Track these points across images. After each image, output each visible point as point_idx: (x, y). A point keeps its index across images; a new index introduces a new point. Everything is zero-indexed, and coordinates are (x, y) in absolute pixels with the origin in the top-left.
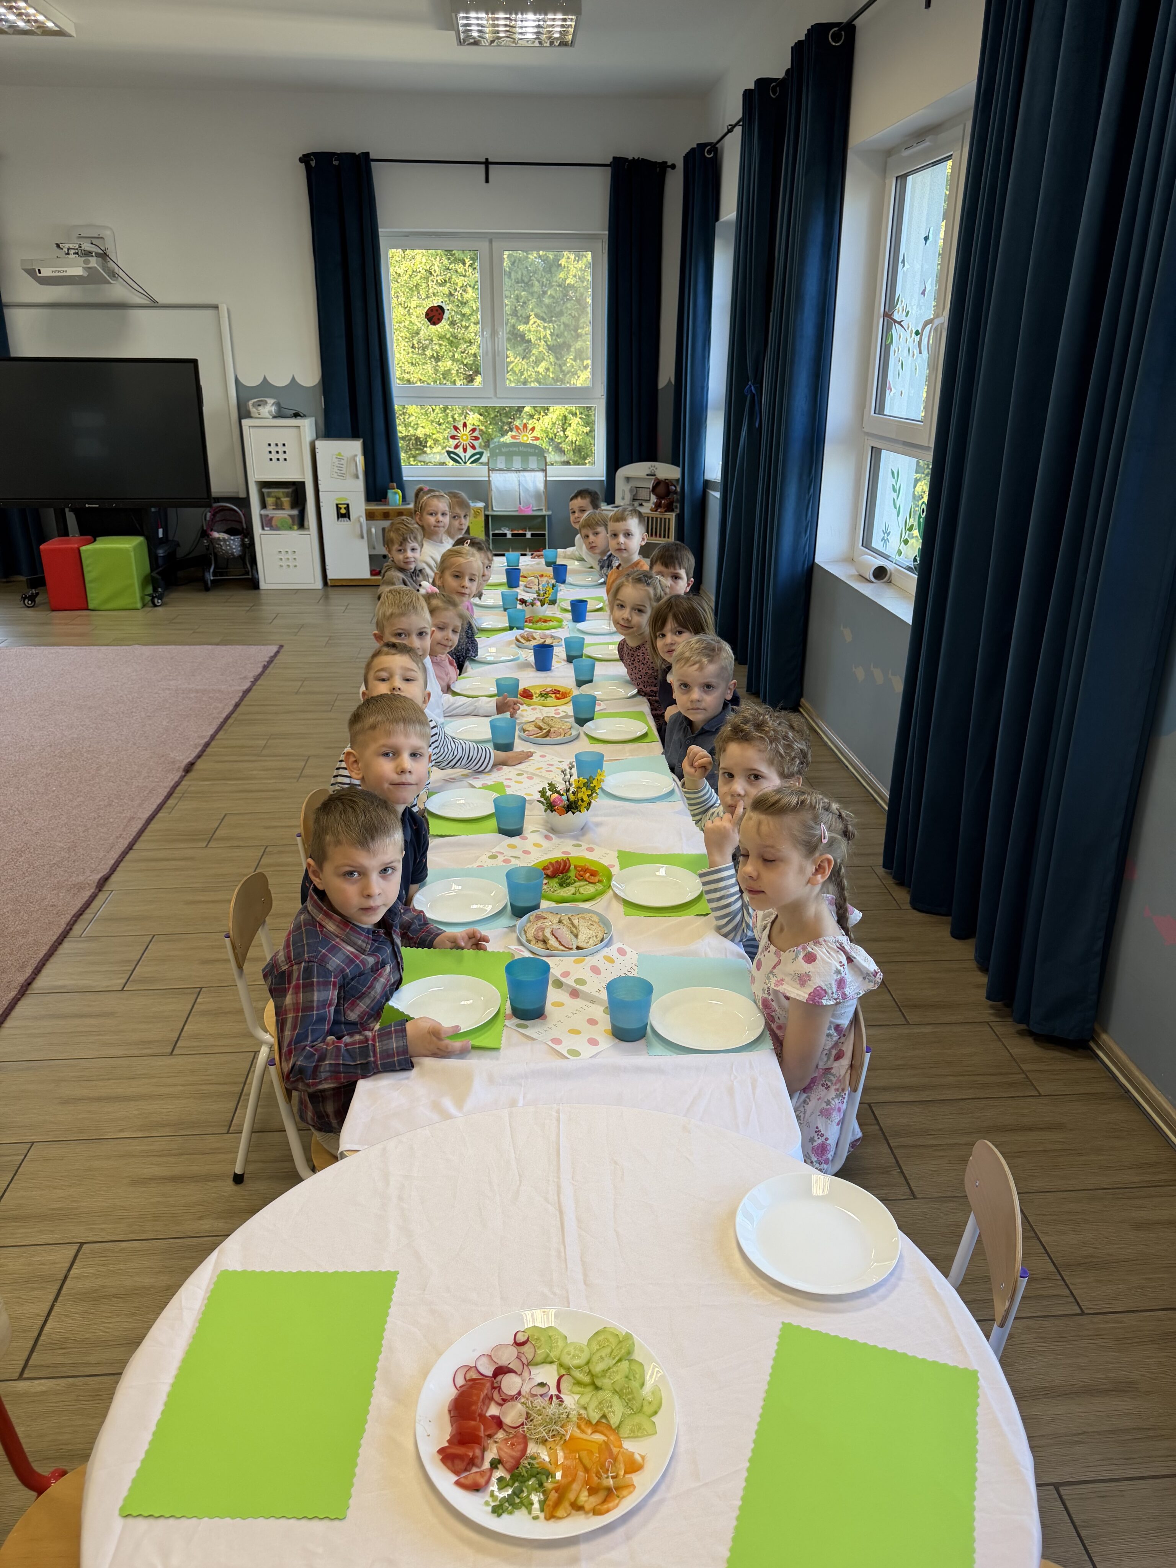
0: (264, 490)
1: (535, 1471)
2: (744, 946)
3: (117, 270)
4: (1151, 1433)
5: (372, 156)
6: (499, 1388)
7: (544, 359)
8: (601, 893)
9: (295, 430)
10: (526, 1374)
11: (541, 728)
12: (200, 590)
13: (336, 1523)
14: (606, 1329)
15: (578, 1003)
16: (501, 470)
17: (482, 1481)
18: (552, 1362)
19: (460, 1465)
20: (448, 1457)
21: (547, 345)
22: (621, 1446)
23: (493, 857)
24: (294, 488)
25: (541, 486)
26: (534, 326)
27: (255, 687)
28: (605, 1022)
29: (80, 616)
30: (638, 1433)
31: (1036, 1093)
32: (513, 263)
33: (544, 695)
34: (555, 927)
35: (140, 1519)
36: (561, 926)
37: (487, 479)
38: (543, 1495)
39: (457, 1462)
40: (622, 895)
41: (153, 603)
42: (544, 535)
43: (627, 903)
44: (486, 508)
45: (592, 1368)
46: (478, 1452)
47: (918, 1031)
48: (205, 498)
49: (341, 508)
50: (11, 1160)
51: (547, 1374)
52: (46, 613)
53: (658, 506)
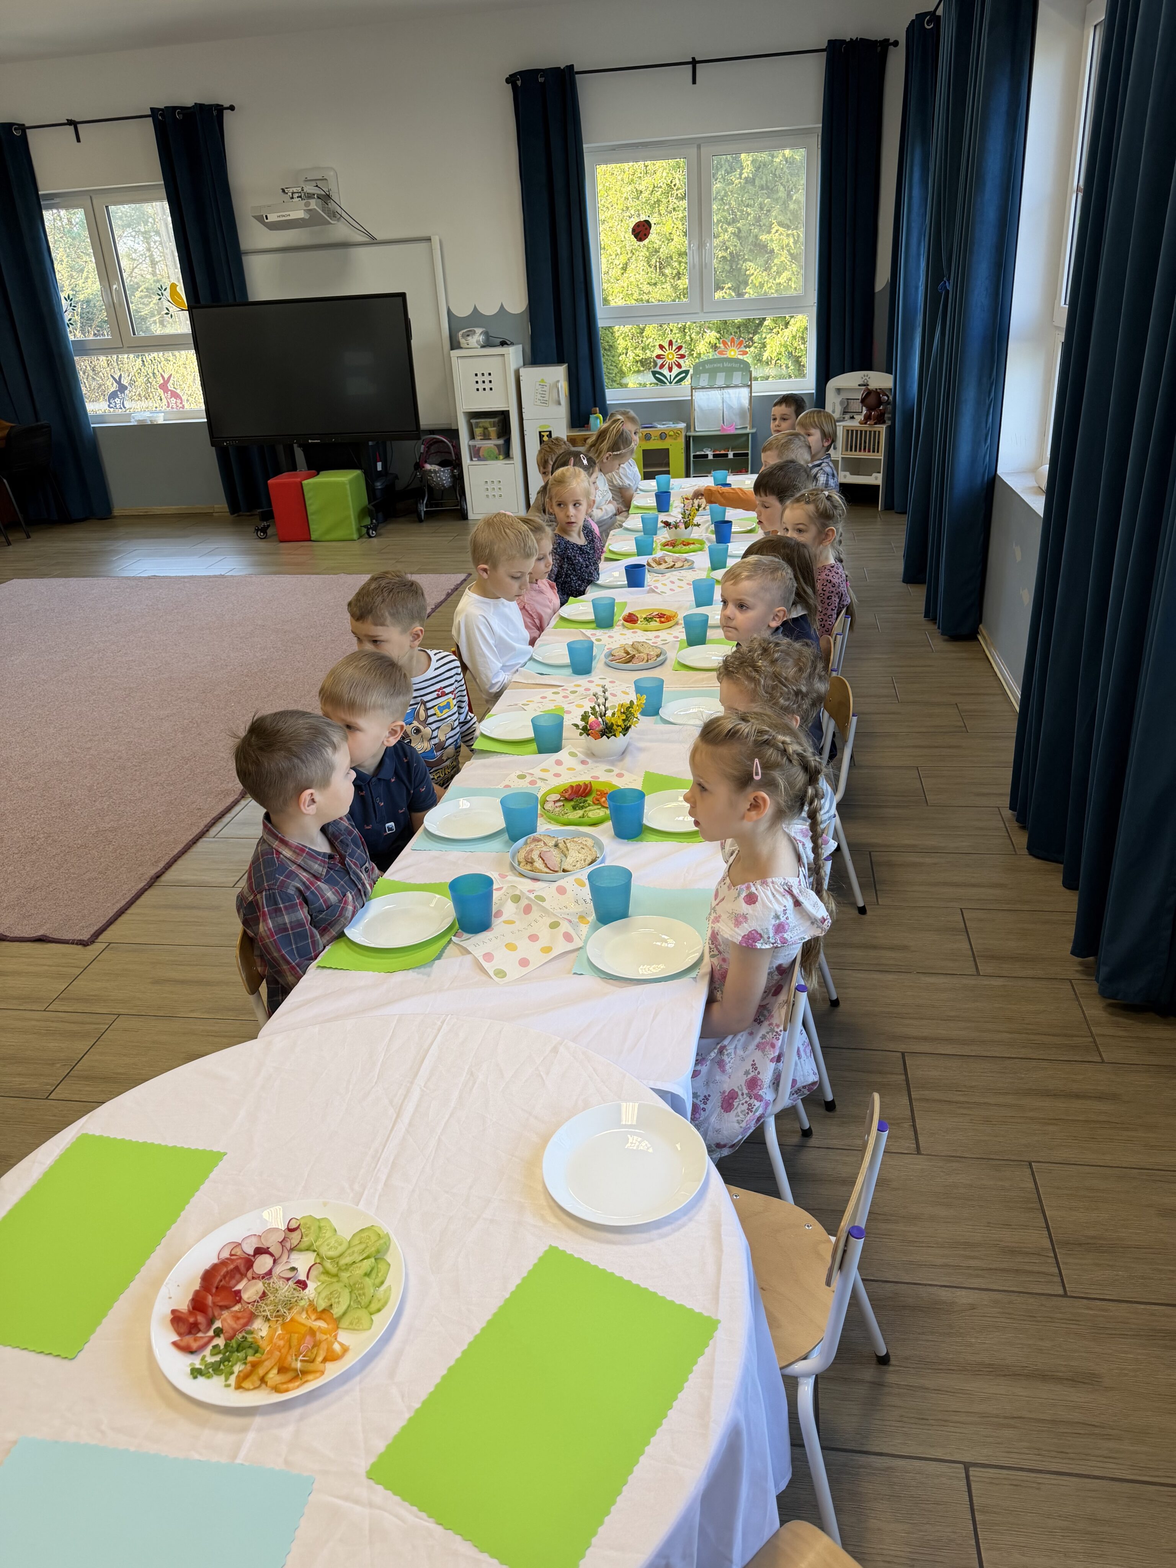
0: (472, 421)
1: (246, 1345)
3: (339, 210)
4: (1097, 1431)
5: (576, 70)
6: (253, 1266)
7: (786, 269)
9: (500, 359)
10: (284, 1258)
11: (628, 653)
12: (414, 522)
13: (66, 1362)
14: (373, 1228)
16: (703, 388)
17: (199, 1346)
18: (313, 1251)
19: (189, 1328)
20: (177, 1319)
21: (791, 255)
22: (334, 1335)
23: (522, 777)
24: (502, 417)
25: (746, 403)
26: (777, 234)
29: (302, 546)
30: (354, 1326)
31: (1098, 1059)
33: (648, 619)
34: (546, 849)
36: (553, 849)
37: (690, 398)
38: (245, 1367)
39: (185, 1325)
41: (368, 533)
42: (747, 454)
44: (688, 428)
45: (342, 1261)
46: (207, 1320)
47: (986, 983)
48: (415, 431)
49: (543, 436)
50: (96, 1029)
51: (302, 1262)
52: (275, 544)
53: (868, 418)
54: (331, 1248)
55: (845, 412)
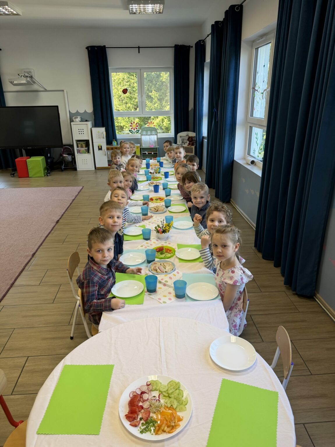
0: (78, 142)
1: (152, 421)
2: (213, 271)
3: (35, 81)
5: (106, 47)
6: (142, 397)
7: (157, 103)
8: (172, 256)
9: (86, 125)
10: (150, 393)
11: (155, 209)
12: (60, 171)
13: (96, 436)
14: (172, 381)
15: (166, 287)
16: (144, 135)
17: (137, 424)
18: (157, 390)
19: (131, 419)
20: (128, 417)
21: (158, 99)
22: (176, 414)
23: (142, 246)
24: (86, 141)
25: (156, 139)
26: (154, 93)
27: (76, 198)
28: (173, 293)
29: (26, 179)
30: (181, 410)
31: (298, 311)
32: (147, 76)
33: (157, 200)
34: (159, 266)
35: (42, 435)
36: (161, 266)
37: (141, 138)
38: (155, 428)
39: (130, 419)
40: (178, 256)
41: (47, 175)
42: (157, 153)
43: (180, 259)
44: (140, 146)
45: (168, 392)
46: (136, 416)
47: (264, 294)
48: (61, 145)
49: (99, 147)
50: (8, 334)
51: (156, 394)
52: (18, 178)
53: (189, 144)
54: (163, 388)
55: (183, 142)
